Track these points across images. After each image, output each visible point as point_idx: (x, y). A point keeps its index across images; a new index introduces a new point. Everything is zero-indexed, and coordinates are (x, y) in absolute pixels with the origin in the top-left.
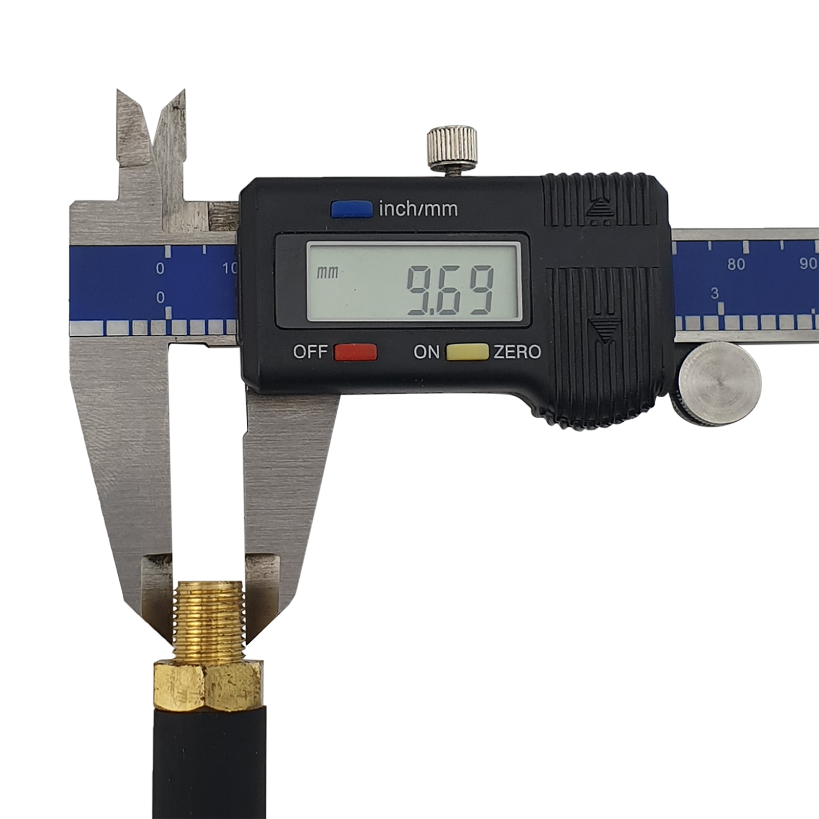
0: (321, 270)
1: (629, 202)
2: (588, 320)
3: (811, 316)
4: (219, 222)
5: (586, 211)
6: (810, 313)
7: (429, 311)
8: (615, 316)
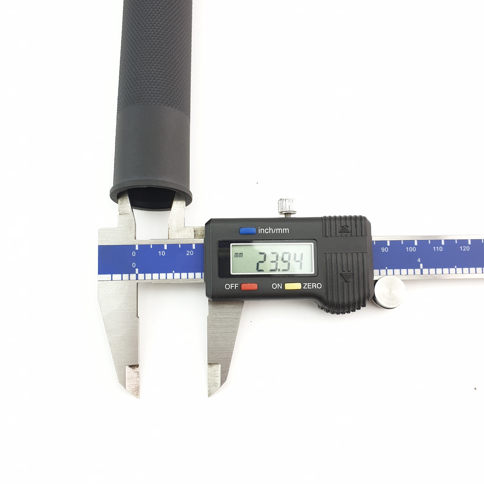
0: (236, 254)
1: (356, 227)
2: (340, 273)
4: (198, 235)
5: (339, 231)
7: (278, 270)
8: (351, 272)
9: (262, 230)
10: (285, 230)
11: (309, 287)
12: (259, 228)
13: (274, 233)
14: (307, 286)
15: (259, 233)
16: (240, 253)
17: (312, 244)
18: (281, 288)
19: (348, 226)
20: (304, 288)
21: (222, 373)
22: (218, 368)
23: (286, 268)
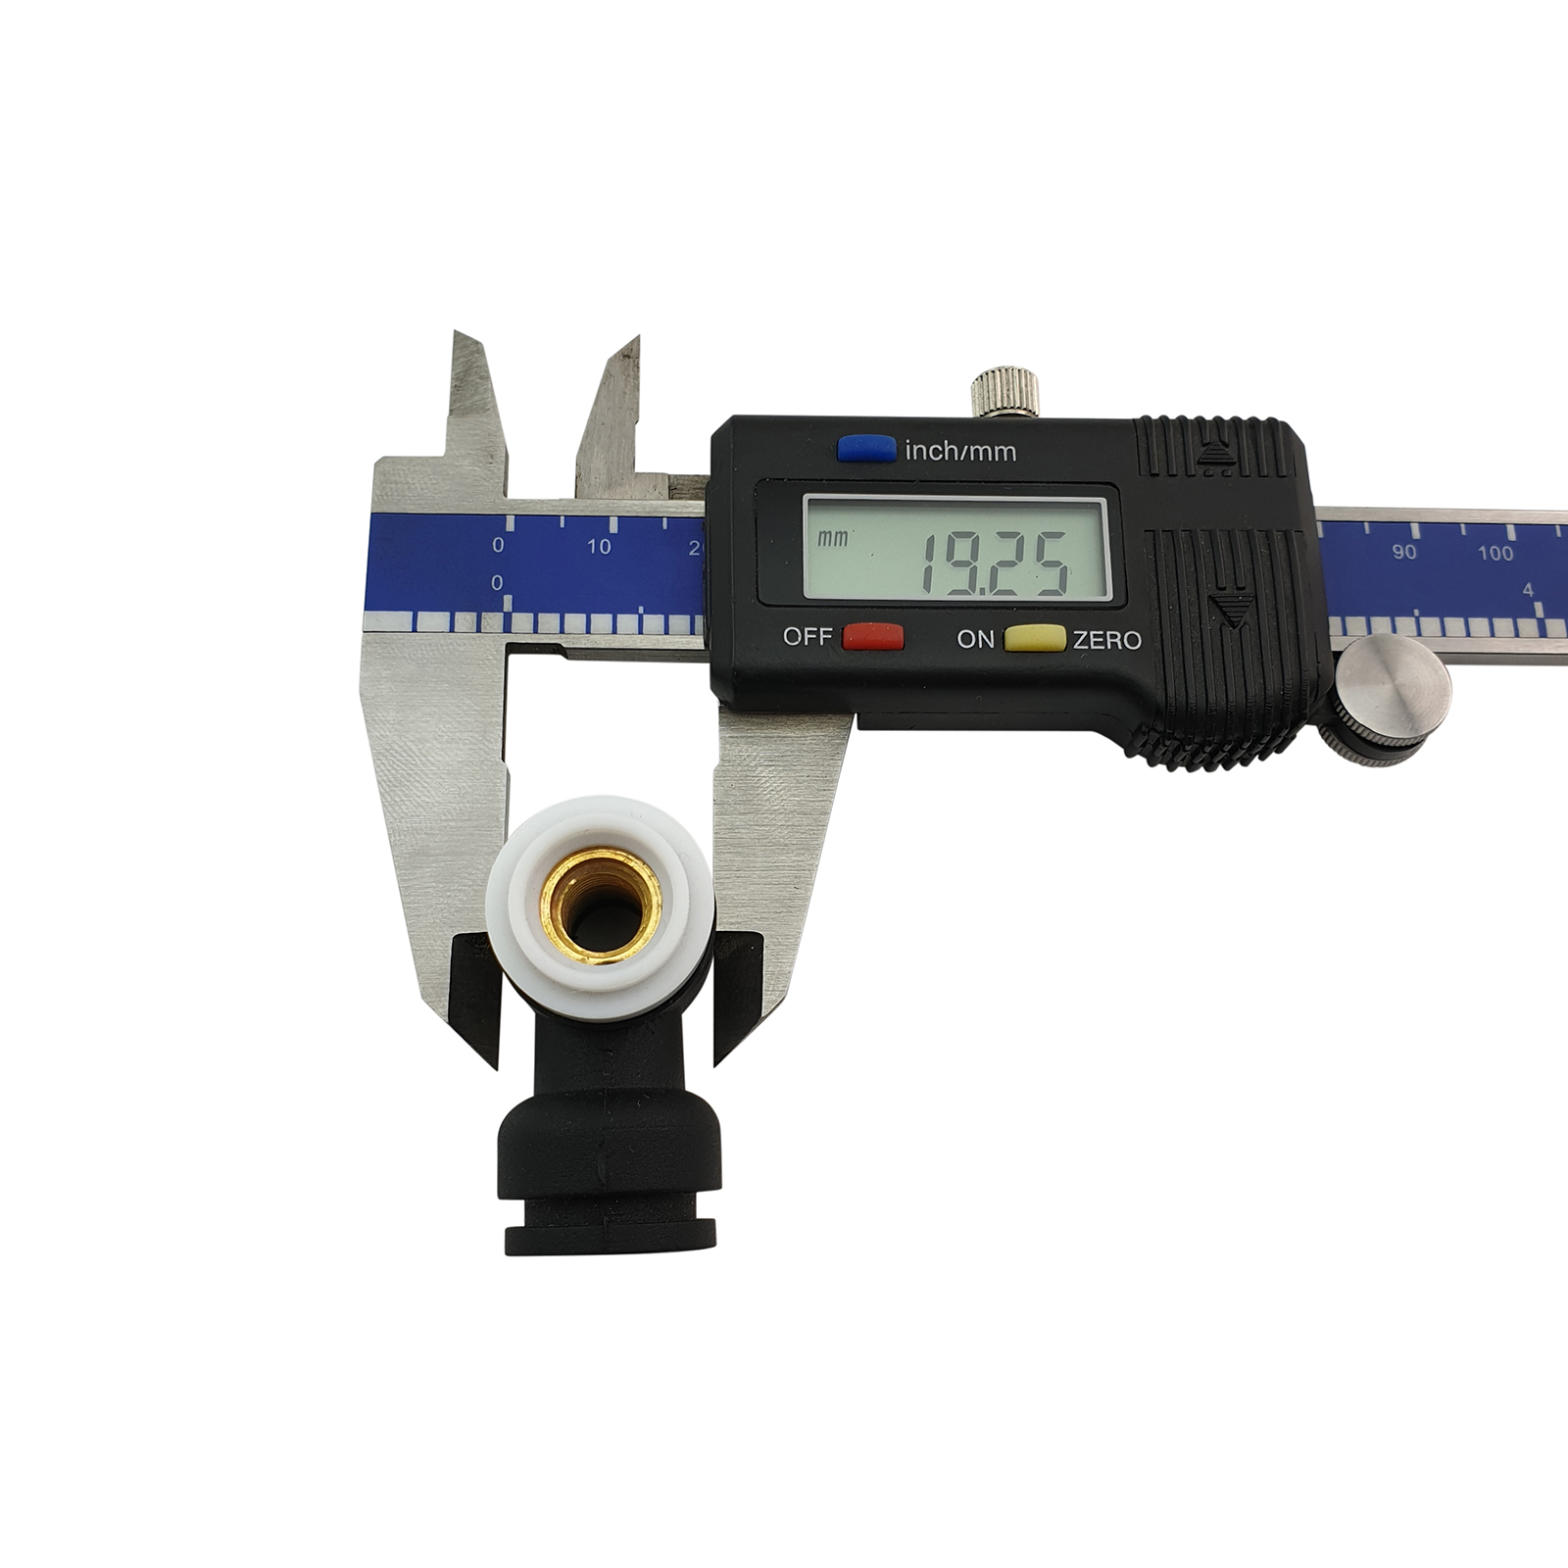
0: (823, 535)
2: (1211, 597)
7: (977, 588)
8: (1247, 590)
9: (920, 450)
10: (1001, 451)
11: (1096, 644)
12: (908, 441)
13: (962, 459)
14: (1086, 642)
15: (909, 458)
16: (837, 534)
17: (1103, 501)
18: (992, 645)
19: (1227, 441)
20: (1077, 646)
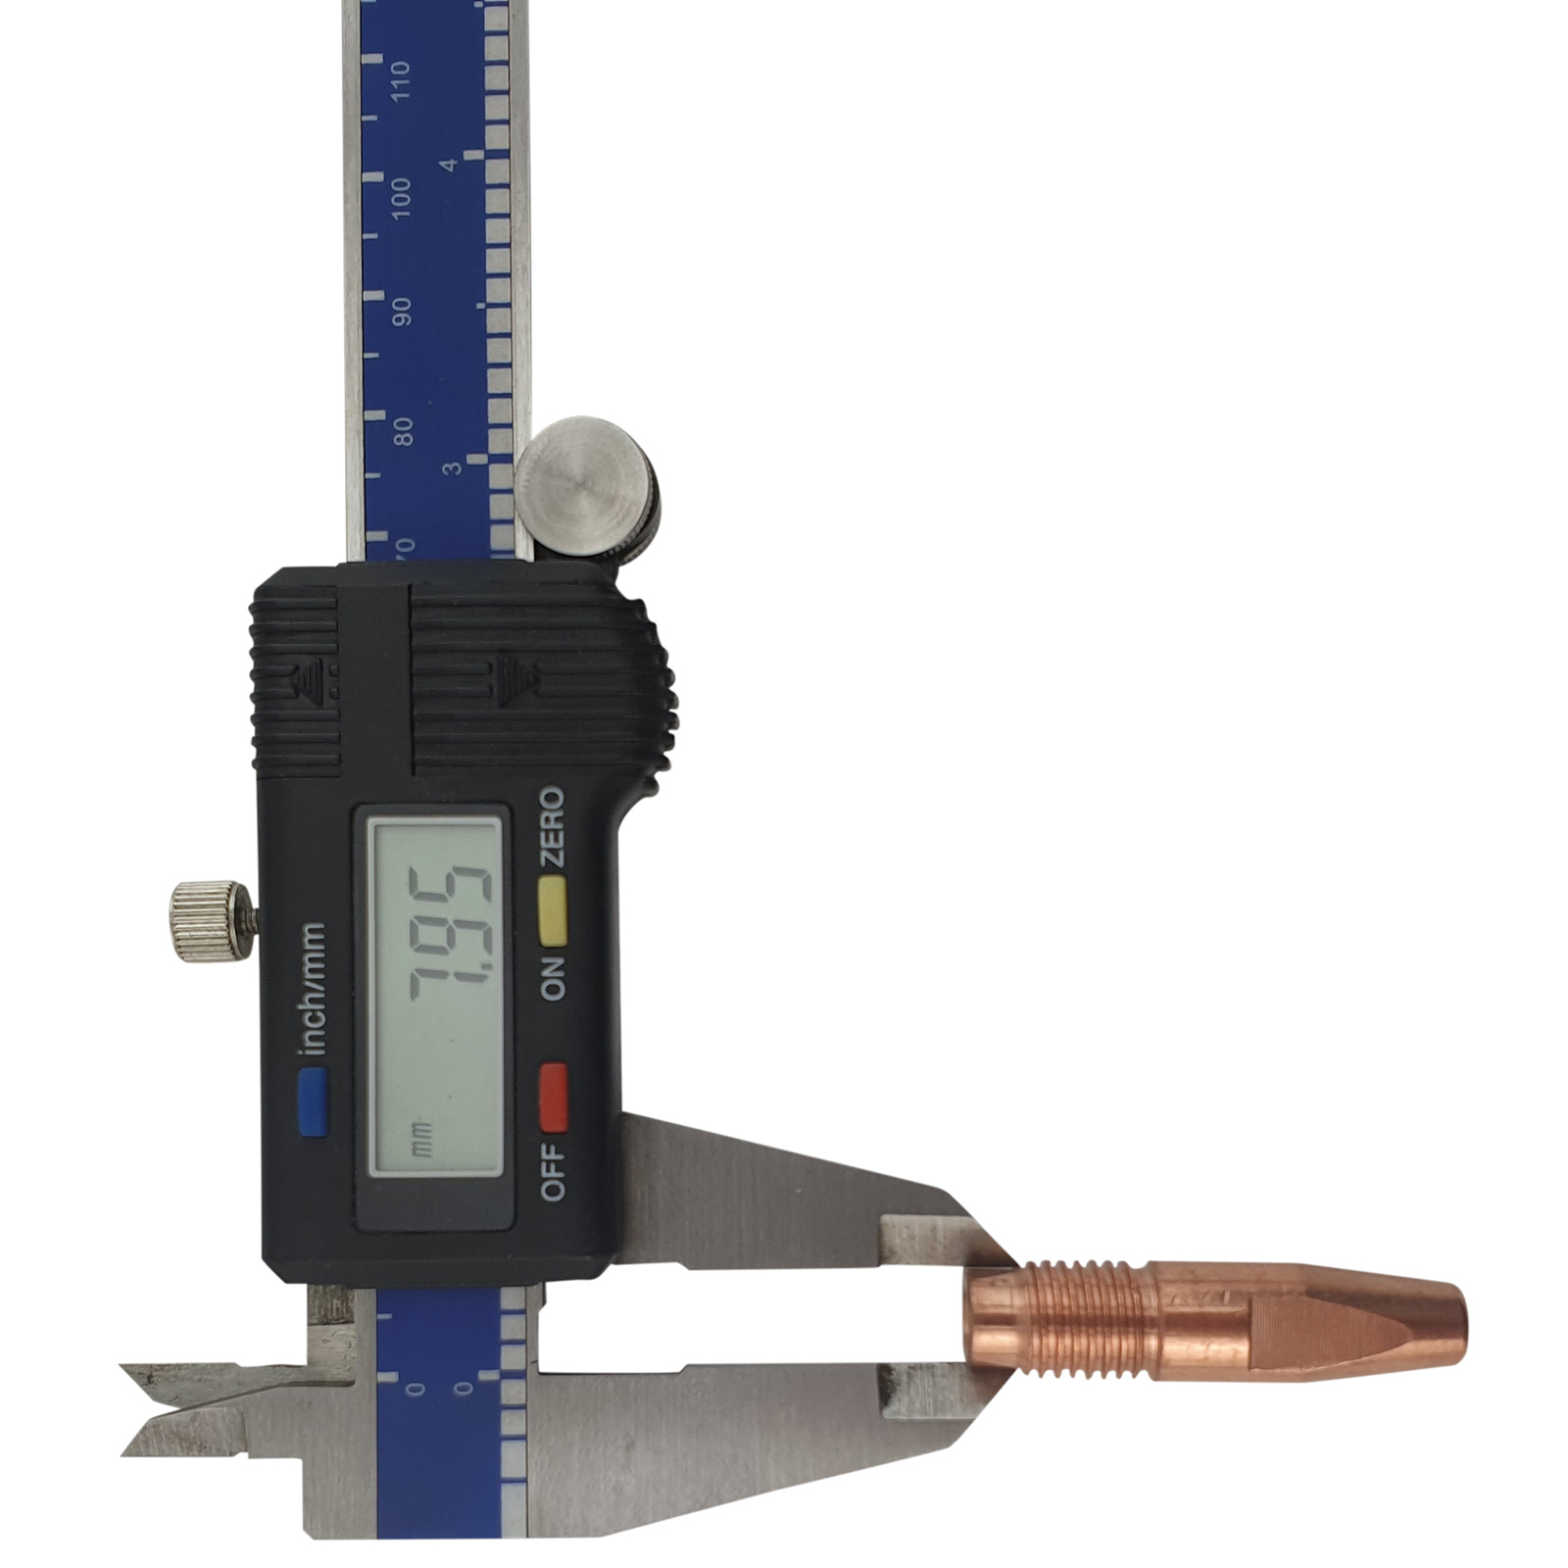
0: (418, 1152)
2: (503, 705)
3: (489, 311)
4: (339, 1306)
5: (314, 705)
6: (483, 311)
7: (486, 972)
8: (494, 662)
9: (311, 1038)
10: (311, 941)
11: (556, 840)
12: (300, 1053)
13: (322, 988)
14: (554, 852)
15: (322, 1052)
16: (415, 1136)
17: (372, 822)
18: (560, 961)
19: (292, 667)
20: (560, 863)
21: (919, 1211)
22: (898, 1225)
23: (479, 935)
